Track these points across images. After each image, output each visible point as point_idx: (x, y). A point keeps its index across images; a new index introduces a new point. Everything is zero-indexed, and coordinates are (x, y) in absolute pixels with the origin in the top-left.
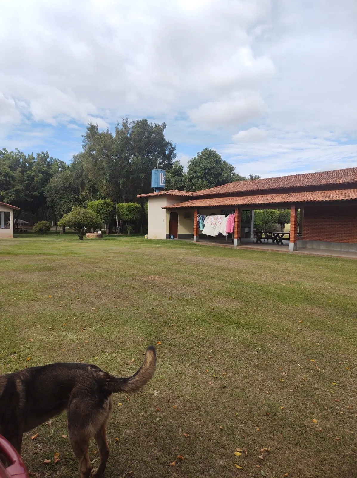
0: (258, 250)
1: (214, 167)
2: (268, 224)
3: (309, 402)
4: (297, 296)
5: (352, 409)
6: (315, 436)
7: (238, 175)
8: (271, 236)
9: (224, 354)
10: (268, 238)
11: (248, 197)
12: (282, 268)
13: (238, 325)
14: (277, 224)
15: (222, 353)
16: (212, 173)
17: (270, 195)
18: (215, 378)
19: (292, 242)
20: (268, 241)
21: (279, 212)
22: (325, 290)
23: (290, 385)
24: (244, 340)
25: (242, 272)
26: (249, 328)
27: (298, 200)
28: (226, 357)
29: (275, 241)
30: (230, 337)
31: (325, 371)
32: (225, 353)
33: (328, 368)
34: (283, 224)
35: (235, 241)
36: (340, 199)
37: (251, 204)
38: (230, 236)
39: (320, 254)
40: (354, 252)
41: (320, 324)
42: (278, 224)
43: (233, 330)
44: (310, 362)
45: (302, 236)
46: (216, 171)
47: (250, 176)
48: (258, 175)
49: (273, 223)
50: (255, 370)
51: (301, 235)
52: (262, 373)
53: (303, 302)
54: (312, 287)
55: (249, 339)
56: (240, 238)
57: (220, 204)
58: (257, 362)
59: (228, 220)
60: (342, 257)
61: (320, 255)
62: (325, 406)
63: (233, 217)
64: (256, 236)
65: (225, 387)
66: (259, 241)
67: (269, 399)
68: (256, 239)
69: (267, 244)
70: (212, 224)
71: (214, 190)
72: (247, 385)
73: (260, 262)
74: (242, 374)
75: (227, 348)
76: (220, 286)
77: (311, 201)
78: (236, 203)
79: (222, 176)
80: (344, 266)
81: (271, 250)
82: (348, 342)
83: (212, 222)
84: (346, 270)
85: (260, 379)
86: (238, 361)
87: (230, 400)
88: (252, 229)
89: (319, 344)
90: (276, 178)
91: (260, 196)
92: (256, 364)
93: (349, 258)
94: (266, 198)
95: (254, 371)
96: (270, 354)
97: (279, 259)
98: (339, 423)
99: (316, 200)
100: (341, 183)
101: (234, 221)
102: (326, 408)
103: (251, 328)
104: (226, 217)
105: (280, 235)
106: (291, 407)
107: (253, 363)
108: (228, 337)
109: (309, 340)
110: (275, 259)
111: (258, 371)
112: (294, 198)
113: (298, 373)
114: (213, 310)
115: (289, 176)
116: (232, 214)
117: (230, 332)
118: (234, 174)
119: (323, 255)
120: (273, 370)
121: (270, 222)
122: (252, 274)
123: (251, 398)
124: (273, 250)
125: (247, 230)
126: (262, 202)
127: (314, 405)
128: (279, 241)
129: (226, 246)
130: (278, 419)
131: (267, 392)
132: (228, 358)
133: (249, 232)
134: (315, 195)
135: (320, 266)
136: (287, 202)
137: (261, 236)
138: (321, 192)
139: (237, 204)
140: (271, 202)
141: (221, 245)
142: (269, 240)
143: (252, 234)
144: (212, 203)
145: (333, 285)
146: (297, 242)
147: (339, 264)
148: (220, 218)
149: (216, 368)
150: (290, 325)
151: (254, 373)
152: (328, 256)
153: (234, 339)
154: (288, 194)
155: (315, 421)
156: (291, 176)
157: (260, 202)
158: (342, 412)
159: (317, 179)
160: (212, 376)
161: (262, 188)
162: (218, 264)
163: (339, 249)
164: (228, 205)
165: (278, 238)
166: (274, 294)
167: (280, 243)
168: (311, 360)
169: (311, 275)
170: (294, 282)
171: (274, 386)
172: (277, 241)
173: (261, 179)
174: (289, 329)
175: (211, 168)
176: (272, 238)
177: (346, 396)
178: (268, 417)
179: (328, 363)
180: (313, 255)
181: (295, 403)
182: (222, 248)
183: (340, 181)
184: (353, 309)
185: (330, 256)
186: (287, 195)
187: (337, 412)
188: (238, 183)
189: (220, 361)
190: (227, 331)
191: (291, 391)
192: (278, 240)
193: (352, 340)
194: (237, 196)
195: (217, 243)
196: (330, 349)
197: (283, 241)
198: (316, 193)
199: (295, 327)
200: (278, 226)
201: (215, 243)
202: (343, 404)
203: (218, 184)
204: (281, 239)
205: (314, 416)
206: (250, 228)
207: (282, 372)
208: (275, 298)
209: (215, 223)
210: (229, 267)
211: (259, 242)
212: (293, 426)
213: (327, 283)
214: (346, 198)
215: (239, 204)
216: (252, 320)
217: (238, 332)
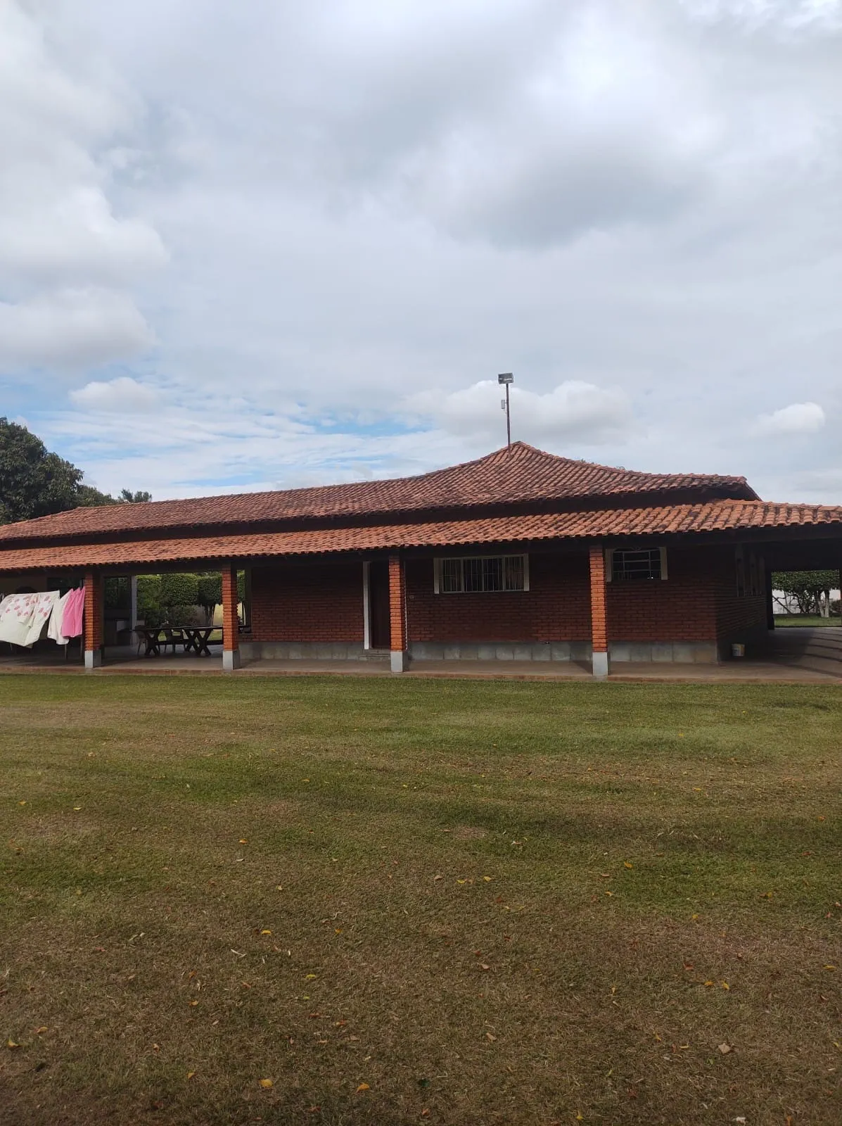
0: (150, 675)
1: (24, 469)
2: (174, 608)
3: (255, 1040)
4: (237, 779)
5: (345, 1026)
6: (266, 1121)
7: (92, 491)
8: (182, 636)
9: (43, 972)
10: (174, 641)
11: (118, 544)
12: (206, 715)
13: (87, 882)
14: (197, 606)
15: (37, 972)
16: (17, 483)
17: (172, 542)
18: (12, 1049)
19: (228, 649)
20: (174, 647)
21: (200, 578)
22: (297, 754)
23: (212, 1010)
24: (102, 920)
25: (104, 737)
26: (117, 884)
27: (236, 553)
28: (48, 981)
29: (192, 649)
30: (64, 921)
31: (291, 951)
32: (48, 970)
33: (299, 943)
34: (210, 605)
35: (89, 655)
36: (323, 550)
37: (126, 562)
38: (76, 644)
39: (291, 670)
40: (356, 660)
41: (285, 838)
42: (199, 606)
43: (73, 901)
44: (259, 937)
45: (250, 632)
46: (28, 480)
47: (124, 492)
48: (143, 491)
49: (186, 604)
50: (125, 994)
51: (248, 629)
52: (144, 998)
53: (251, 792)
54: (270, 753)
55: (114, 916)
56: (102, 647)
57: (44, 563)
58: (134, 973)
59: (68, 604)
60: (334, 673)
61: (291, 673)
62: (290, 1038)
63: (79, 594)
64: (143, 640)
65: (41, 1067)
66: (152, 651)
67: (160, 1063)
68: (143, 647)
69: (173, 656)
70: (19, 614)
71: (25, 528)
72: (104, 1043)
73: (152, 706)
74: (93, 1014)
75: (53, 955)
76: (40, 784)
77: (264, 554)
78: (87, 562)
79: (49, 491)
80: (337, 692)
81: (182, 671)
82: (341, 869)
83: (19, 609)
84: (342, 701)
85: (140, 1015)
86: (81, 983)
87: (55, 1098)
88: (135, 623)
89: (280, 888)
90: (186, 500)
91: (149, 544)
92: (131, 977)
93: (348, 674)
94: (164, 548)
95: (124, 998)
96: (167, 943)
97: (199, 691)
98: (318, 1070)
99: (274, 553)
100: (323, 516)
101: (82, 606)
102: (292, 1042)
103: (121, 884)
104: (61, 596)
105: (202, 634)
106: (212, 1067)
107: (120, 979)
108: (58, 923)
109: (260, 882)
110: (191, 694)
111: (136, 997)
112: (227, 549)
113: (231, 972)
114: (18, 854)
115: (216, 498)
116: (79, 589)
117: (64, 908)
118: (81, 489)
119: (296, 673)
120: (173, 982)
121: (178, 603)
122: (129, 738)
123: (113, 1075)
124: (186, 671)
125: (120, 625)
126: (154, 559)
127: (265, 1044)
128: (200, 648)
129: (65, 670)
130: (181, 1108)
131: (156, 1046)
132: (56, 981)
133: (127, 631)
134: (272, 542)
135: (289, 698)
136: (213, 556)
137: (156, 637)
138: (284, 534)
139: (88, 564)
140: (174, 557)
141: (50, 670)
142: (176, 645)
143: (134, 635)
144: (20, 561)
145: (313, 741)
146: (240, 647)
147: (329, 689)
148: (46, 600)
149: (18, 1021)
150: (218, 856)
151: (124, 1003)
152: (307, 673)
153: (73, 925)
154: (215, 539)
155: (267, 1082)
156: (219, 498)
157: (148, 559)
158: (325, 1041)
159: (275, 506)
160: (5, 1047)
161: (152, 524)
162: (39, 724)
163: (328, 657)
164: (64, 566)
165: (197, 639)
166: (185, 781)
167: (203, 652)
168: (264, 932)
169: (269, 724)
170: (230, 746)
171: (173, 1025)
172: (195, 647)
173: (150, 503)
174: (215, 866)
175: (16, 471)
176: (184, 642)
177: (335, 998)
178: (157, 1112)
179: (299, 930)
180: (275, 676)
181: (223, 1053)
182: (52, 676)
183: (320, 512)
184: (353, 789)
185: (311, 673)
186: (212, 542)
187: (314, 1043)
188: (92, 510)
189: (29, 997)
190: (56, 906)
191: (214, 1023)
192: (198, 645)
193: (349, 861)
194: (89, 544)
195: (37, 665)
196: (305, 894)
197: (209, 647)
198: (275, 536)
199: (231, 857)
200: (199, 610)
201: (33, 665)
202: (328, 1020)
203: (39, 512)
204: (205, 642)
205: (264, 1070)
206: (128, 619)
207: (196, 982)
208: (185, 794)
209: (30, 613)
210: (70, 727)
211: (153, 653)
212: (216, 1114)
213: (302, 738)
214: (334, 548)
215: (94, 564)
216: (125, 861)
217: (84, 904)
